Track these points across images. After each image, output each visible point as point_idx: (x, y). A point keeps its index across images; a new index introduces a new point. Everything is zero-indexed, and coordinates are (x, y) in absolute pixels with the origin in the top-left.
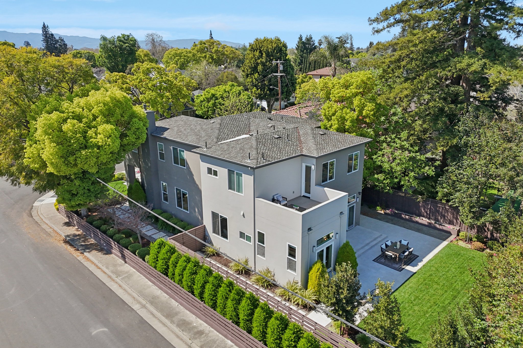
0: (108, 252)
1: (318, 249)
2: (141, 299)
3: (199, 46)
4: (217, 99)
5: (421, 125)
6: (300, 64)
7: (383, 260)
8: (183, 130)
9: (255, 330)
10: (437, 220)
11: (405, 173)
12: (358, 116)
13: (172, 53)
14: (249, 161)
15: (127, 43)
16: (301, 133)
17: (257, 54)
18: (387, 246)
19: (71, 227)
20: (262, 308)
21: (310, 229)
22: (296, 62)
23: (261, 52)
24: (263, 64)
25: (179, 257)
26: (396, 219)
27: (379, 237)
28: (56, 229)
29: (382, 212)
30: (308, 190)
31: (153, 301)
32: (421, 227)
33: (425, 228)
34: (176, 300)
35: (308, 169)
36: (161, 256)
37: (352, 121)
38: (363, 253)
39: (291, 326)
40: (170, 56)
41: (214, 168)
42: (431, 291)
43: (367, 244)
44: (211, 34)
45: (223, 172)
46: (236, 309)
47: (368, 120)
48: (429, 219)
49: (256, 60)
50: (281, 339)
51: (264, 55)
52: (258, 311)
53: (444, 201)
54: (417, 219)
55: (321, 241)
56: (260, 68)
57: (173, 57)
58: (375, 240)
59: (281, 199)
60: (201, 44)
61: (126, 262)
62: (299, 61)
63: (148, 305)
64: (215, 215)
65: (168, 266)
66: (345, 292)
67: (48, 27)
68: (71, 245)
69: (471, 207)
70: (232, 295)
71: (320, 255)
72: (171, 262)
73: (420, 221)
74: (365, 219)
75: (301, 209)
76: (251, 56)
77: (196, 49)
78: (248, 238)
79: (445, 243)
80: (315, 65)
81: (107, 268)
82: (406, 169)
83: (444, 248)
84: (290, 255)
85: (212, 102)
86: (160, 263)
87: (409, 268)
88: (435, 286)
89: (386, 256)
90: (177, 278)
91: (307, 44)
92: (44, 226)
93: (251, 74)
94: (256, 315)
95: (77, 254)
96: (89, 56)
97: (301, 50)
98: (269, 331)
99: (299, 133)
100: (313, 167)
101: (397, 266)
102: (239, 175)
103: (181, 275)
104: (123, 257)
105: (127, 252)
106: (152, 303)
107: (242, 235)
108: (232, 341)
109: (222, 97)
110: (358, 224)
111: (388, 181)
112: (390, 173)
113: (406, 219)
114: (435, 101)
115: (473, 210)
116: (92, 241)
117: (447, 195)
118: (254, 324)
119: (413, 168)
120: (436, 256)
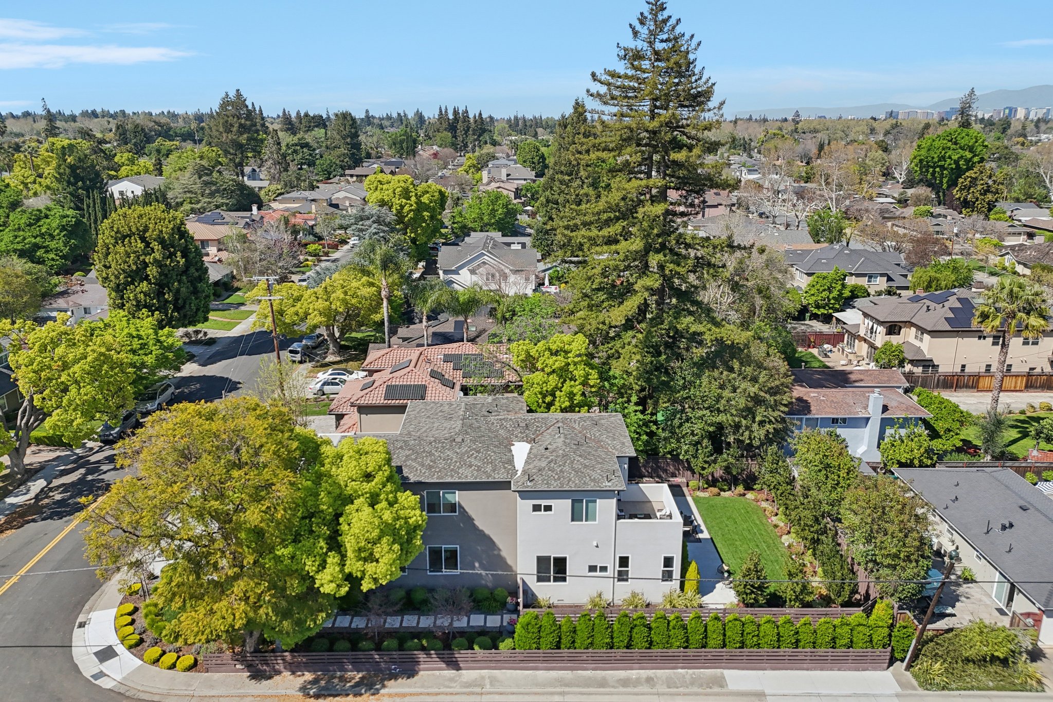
0: (411, 673)
10: (659, 477)
14: (607, 484)
19: (276, 678)
34: (585, 669)
41: (544, 503)
45: (561, 505)
47: (593, 390)
61: (460, 669)
64: (540, 560)
78: (604, 569)
79: (689, 499)
81: (449, 687)
83: (696, 505)
84: (665, 566)
87: (701, 536)
102: (590, 502)
104: (453, 665)
105: (461, 654)
107: (592, 568)
116: (356, 675)
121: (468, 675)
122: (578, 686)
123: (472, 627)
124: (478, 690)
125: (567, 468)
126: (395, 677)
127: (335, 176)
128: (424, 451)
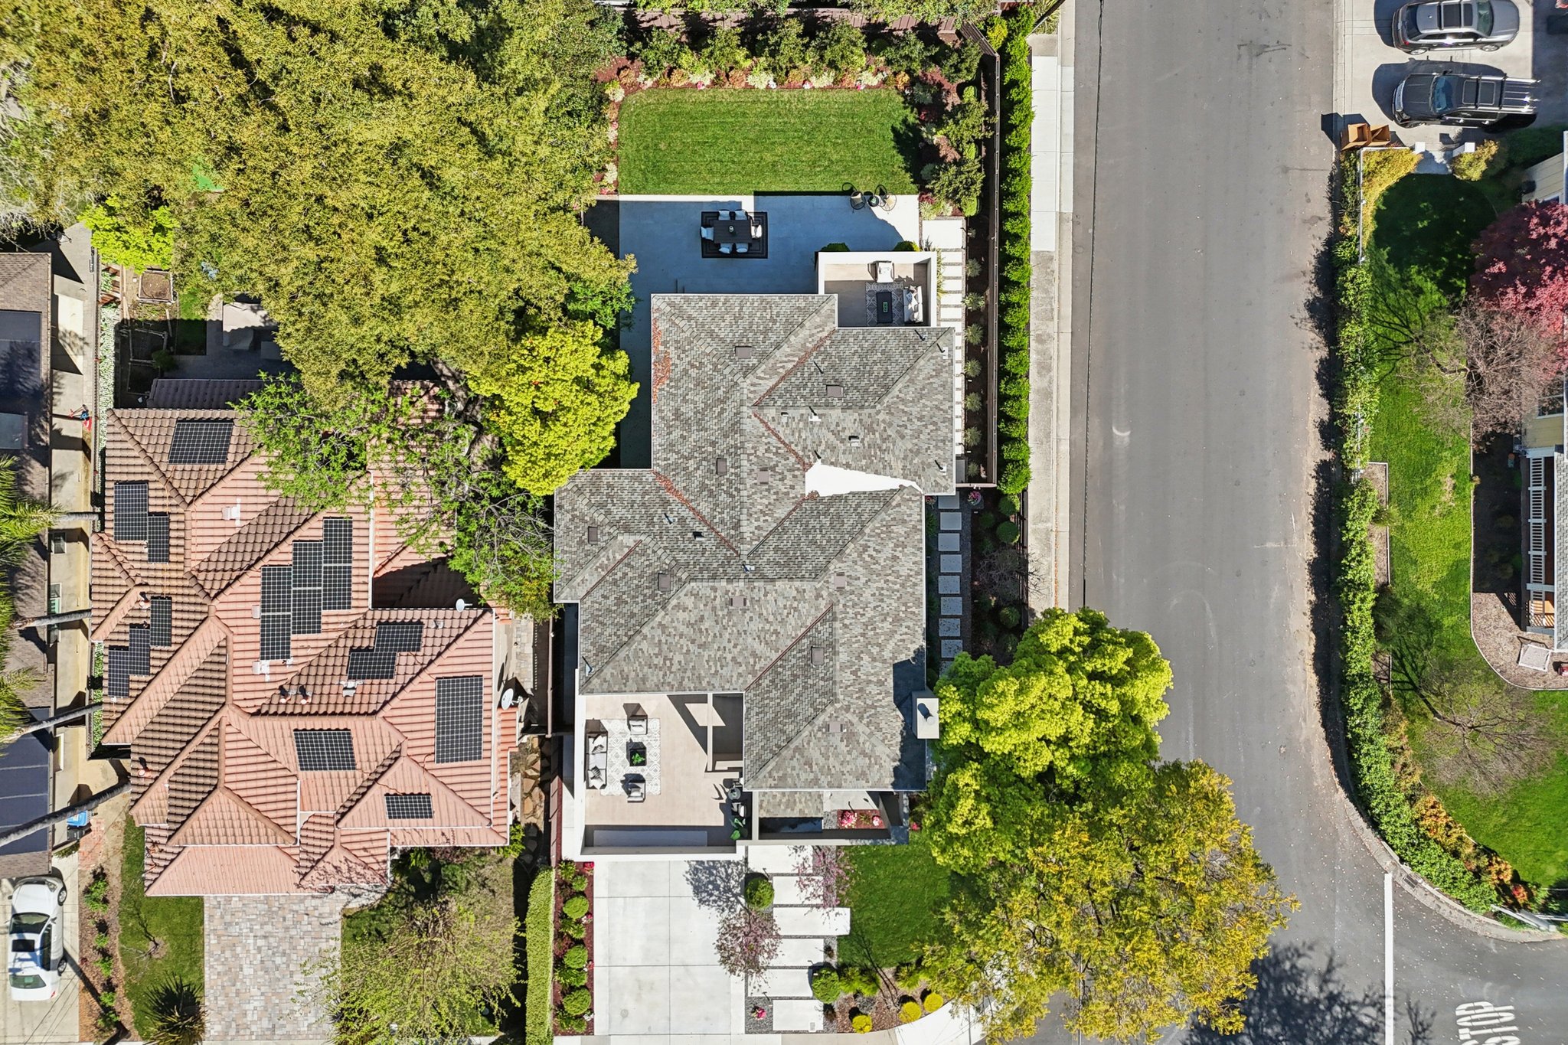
122: (1050, 421)
123: (962, 547)
124: (1053, 534)
125: (915, 410)
128: (863, 635)
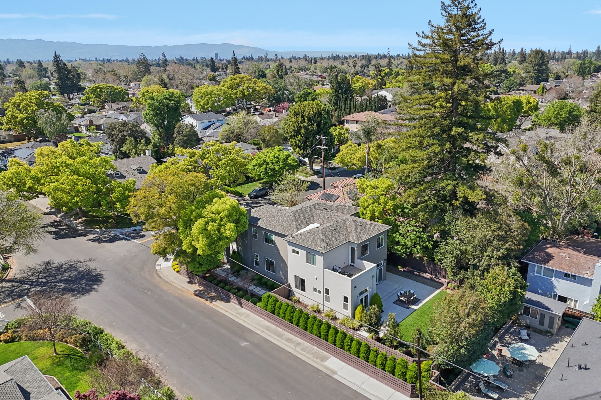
0: (228, 301)
1: (360, 297)
2: (260, 328)
3: (230, 82)
4: (269, 165)
5: (424, 216)
6: (336, 104)
7: (399, 303)
8: (270, 220)
9: (330, 339)
10: (436, 276)
11: (414, 246)
12: (383, 209)
13: (203, 91)
14: (320, 248)
15: (173, 100)
16: (348, 225)
17: (300, 118)
18: (401, 294)
19: (194, 285)
20: (333, 328)
21: (355, 287)
22: (331, 101)
23: (302, 116)
24: (306, 128)
25: (281, 304)
26: (410, 274)
27: (397, 288)
28: (184, 286)
29: (402, 270)
30: (353, 261)
31: (268, 329)
32: (426, 280)
33: (428, 281)
34: (281, 328)
35: (353, 249)
36: (270, 303)
37: (380, 212)
38: (387, 298)
39: (348, 336)
40: (200, 95)
41: (297, 250)
42: (424, 319)
43: (390, 293)
44: (234, 55)
45: (303, 253)
46: (319, 330)
47: (389, 211)
48: (431, 274)
49: (299, 124)
50: (343, 342)
51: (306, 120)
52: (331, 330)
53: (439, 264)
54: (424, 275)
55: (361, 293)
56: (303, 131)
57: (204, 96)
58: (395, 290)
59: (338, 268)
60: (231, 80)
61: (242, 307)
62: (335, 101)
63: (266, 331)
64: (296, 277)
65: (275, 309)
66: (374, 319)
67: (59, 56)
68: (200, 297)
69: (452, 269)
70: (316, 323)
71: (361, 300)
72: (276, 306)
73: (425, 276)
74: (390, 275)
75: (350, 276)
76: (294, 120)
77: (226, 85)
78: (319, 292)
79: (438, 291)
80: (350, 106)
81: (232, 311)
82: (415, 243)
83: (437, 294)
84: (345, 301)
85: (264, 167)
86: (269, 307)
87: (413, 307)
88: (426, 317)
89: (401, 300)
90: (281, 315)
91: (342, 83)
92: (175, 285)
93: (294, 136)
94: (330, 332)
95: (208, 303)
96: (111, 92)
97: (336, 90)
98: (337, 339)
99: (346, 224)
100: (356, 248)
101: (406, 306)
102: (313, 255)
103: (284, 313)
104: (240, 304)
105: (243, 301)
106: (268, 330)
107: (315, 290)
108: (317, 347)
109: (273, 163)
110: (385, 279)
111: (404, 250)
112: (405, 246)
113: (417, 275)
114: (431, 200)
115: (453, 271)
116: (213, 294)
117: (440, 260)
118: (330, 336)
119: (419, 242)
120: (430, 300)
121: (243, 310)
122: (271, 332)
126: (222, 300)
127: (513, 90)
